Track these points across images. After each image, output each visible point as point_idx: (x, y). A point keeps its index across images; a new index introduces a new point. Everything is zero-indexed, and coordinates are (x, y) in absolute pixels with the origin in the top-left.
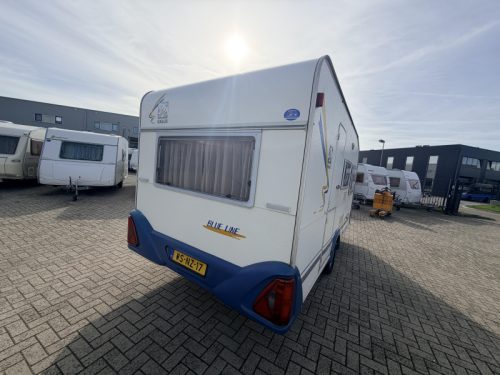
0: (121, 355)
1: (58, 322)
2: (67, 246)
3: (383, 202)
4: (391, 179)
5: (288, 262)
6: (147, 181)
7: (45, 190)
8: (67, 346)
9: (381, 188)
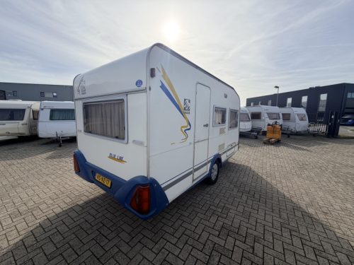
0: (60, 236)
1: (30, 218)
2: (47, 175)
3: (274, 132)
4: (283, 114)
5: (146, 175)
6: (81, 131)
7: (44, 141)
8: (31, 231)
9: (271, 122)
